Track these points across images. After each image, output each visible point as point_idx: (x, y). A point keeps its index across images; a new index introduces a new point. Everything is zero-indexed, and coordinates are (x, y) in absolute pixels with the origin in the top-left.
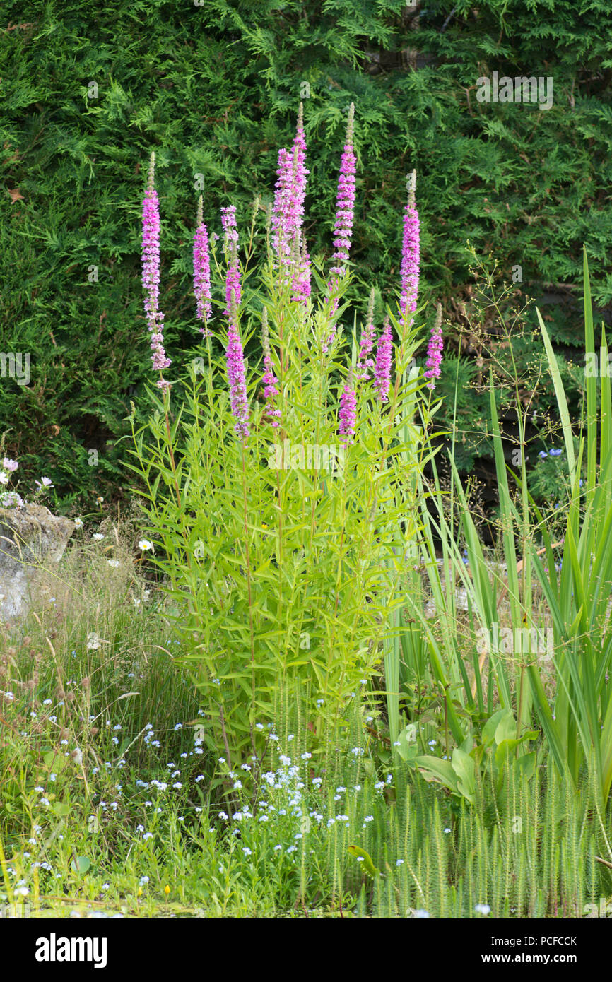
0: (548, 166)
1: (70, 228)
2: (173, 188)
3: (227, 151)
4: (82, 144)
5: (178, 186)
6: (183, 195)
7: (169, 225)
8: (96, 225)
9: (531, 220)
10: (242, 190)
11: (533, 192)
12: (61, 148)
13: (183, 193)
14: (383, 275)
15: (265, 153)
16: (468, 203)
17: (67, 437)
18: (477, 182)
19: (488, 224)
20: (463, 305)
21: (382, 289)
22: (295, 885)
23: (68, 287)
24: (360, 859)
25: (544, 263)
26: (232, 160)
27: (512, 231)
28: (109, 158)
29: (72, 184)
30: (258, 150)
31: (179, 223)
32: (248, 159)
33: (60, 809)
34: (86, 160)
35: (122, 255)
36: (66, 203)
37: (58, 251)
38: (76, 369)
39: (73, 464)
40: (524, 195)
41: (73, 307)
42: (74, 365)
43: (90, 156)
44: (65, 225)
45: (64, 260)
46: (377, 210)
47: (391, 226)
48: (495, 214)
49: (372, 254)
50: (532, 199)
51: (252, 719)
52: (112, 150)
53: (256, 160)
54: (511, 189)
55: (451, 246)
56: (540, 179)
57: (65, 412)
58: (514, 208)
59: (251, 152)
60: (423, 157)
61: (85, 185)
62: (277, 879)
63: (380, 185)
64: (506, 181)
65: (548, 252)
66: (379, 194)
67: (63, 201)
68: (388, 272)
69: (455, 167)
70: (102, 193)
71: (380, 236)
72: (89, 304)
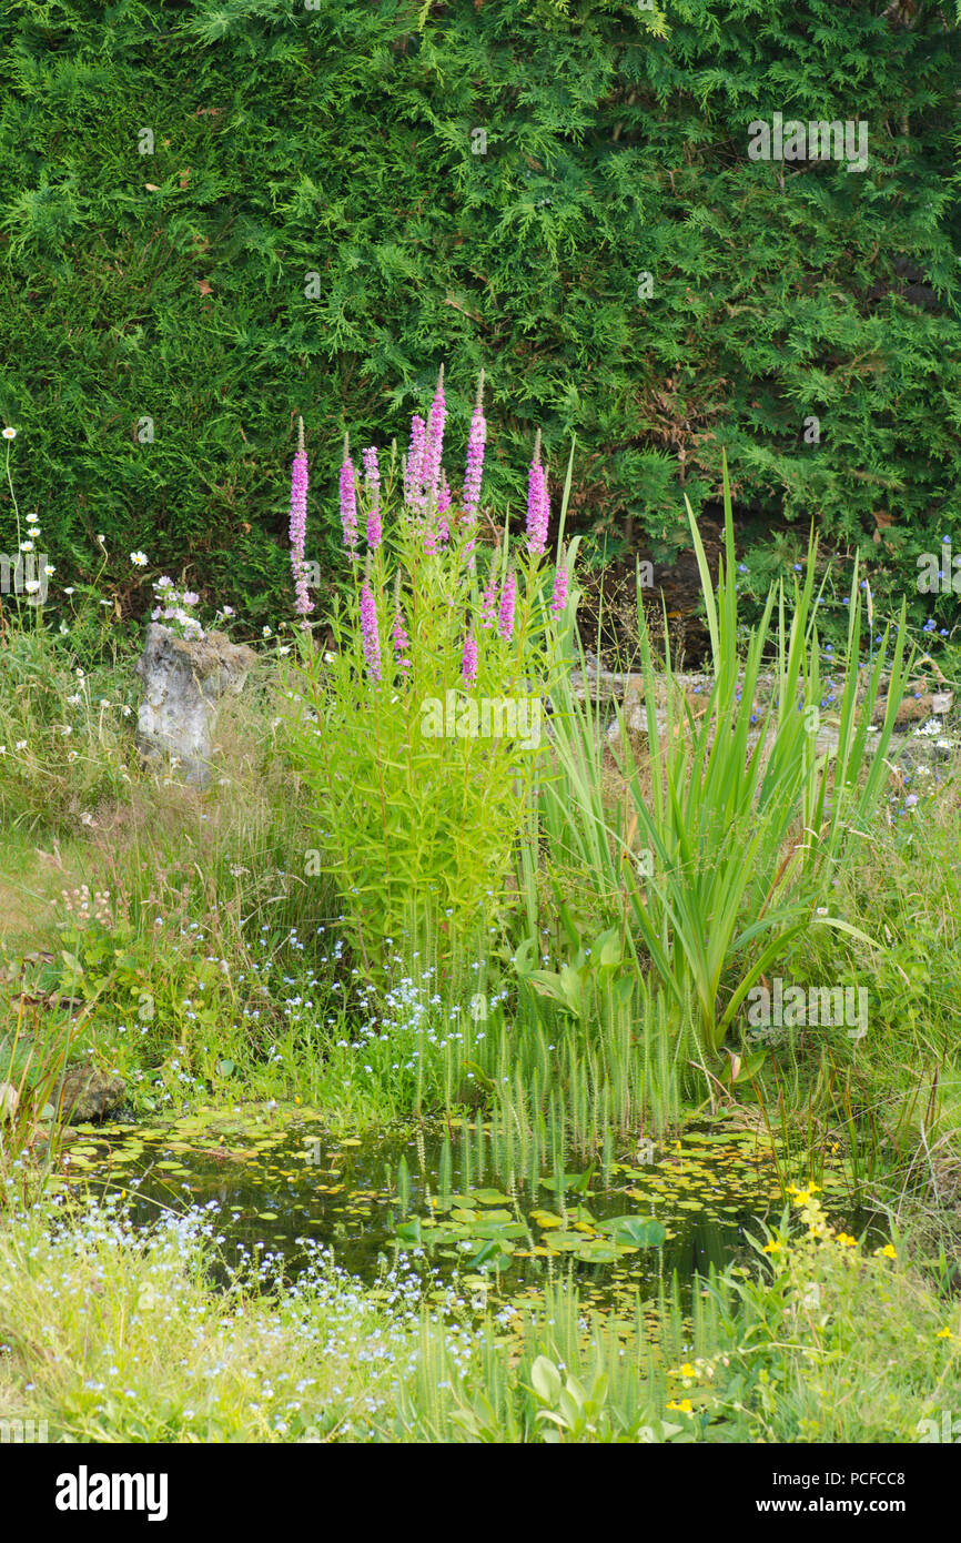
0: (755, 254)
1: (260, 323)
2: (362, 289)
3: (421, 246)
4: (271, 240)
5: (368, 287)
6: (372, 295)
7: (360, 328)
8: (285, 323)
9: (734, 311)
10: (434, 286)
11: (737, 280)
12: (250, 245)
13: (375, 294)
14: (578, 371)
15: (458, 247)
16: (668, 294)
17: (259, 534)
18: (678, 273)
19: (690, 316)
20: (663, 395)
21: (578, 385)
22: (413, 1093)
23: (259, 385)
24: (471, 1075)
25: (747, 355)
26: (425, 255)
27: (715, 322)
28: (298, 256)
29: (262, 279)
30: (453, 243)
31: (370, 322)
32: (442, 254)
33: (208, 1017)
34: (274, 258)
35: (311, 355)
36: (255, 299)
37: (247, 349)
38: (267, 468)
39: (265, 563)
40: (729, 283)
41: (263, 406)
42: (266, 464)
43: (279, 254)
44: (254, 321)
45: (252, 359)
46: (574, 304)
47: (588, 322)
48: (697, 306)
49: (569, 350)
50: (737, 288)
51: (386, 926)
52: (306, 247)
53: (449, 254)
54: (715, 276)
55: (651, 340)
56: (744, 266)
57: (255, 509)
58: (719, 297)
59: (445, 245)
60: (622, 247)
61: (275, 279)
62: (399, 1088)
63: (577, 277)
64: (706, 271)
65: (752, 344)
66: (577, 286)
67: (252, 296)
68: (585, 369)
69: (655, 259)
70: (291, 289)
71: (575, 334)
72: (280, 401)
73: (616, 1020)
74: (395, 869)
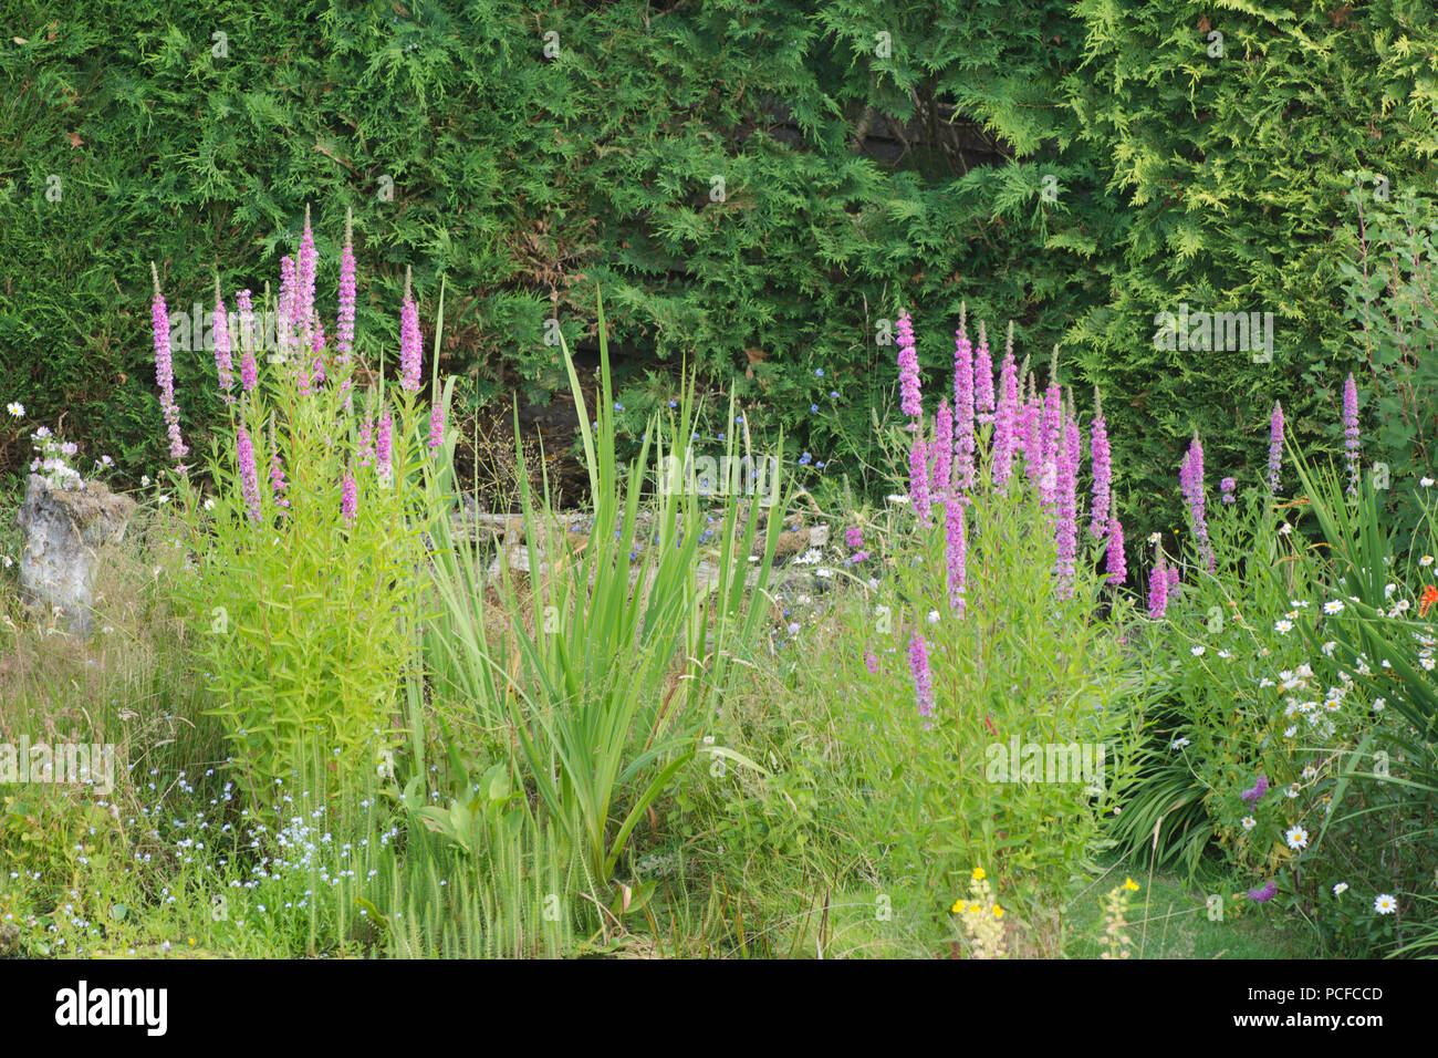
0: (622, 95)
1: (131, 174)
2: (232, 137)
3: (290, 94)
4: (140, 91)
5: (238, 135)
6: (243, 143)
7: (231, 176)
8: (156, 173)
9: (603, 151)
10: (303, 132)
11: (606, 121)
12: (119, 96)
13: (245, 142)
14: (449, 215)
15: (327, 94)
16: (537, 136)
17: (135, 385)
18: (546, 115)
19: (559, 158)
20: (534, 237)
21: (449, 229)
23: (132, 235)
24: (363, 912)
25: (617, 194)
26: (294, 102)
27: (584, 162)
28: (168, 105)
29: (132, 130)
30: (321, 90)
31: (241, 171)
32: (311, 101)
33: (99, 861)
34: (144, 109)
35: (182, 205)
36: (126, 150)
37: (119, 199)
38: (142, 318)
39: (141, 413)
40: (597, 124)
41: (136, 256)
42: (140, 314)
43: (149, 105)
44: (126, 172)
45: (125, 210)
46: (443, 148)
47: (458, 166)
48: (566, 148)
49: (439, 194)
50: (605, 129)
51: (275, 767)
52: (175, 97)
53: (318, 101)
54: (583, 118)
55: (521, 182)
56: (612, 106)
57: (131, 360)
58: (587, 138)
59: (314, 92)
60: (490, 90)
61: (145, 129)
62: (292, 928)
63: (446, 121)
64: (574, 112)
65: (621, 184)
66: (446, 130)
67: (123, 147)
68: (456, 212)
69: (523, 102)
70: (162, 139)
71: (445, 178)
72: (151, 252)
73: (506, 853)
74: (282, 709)
